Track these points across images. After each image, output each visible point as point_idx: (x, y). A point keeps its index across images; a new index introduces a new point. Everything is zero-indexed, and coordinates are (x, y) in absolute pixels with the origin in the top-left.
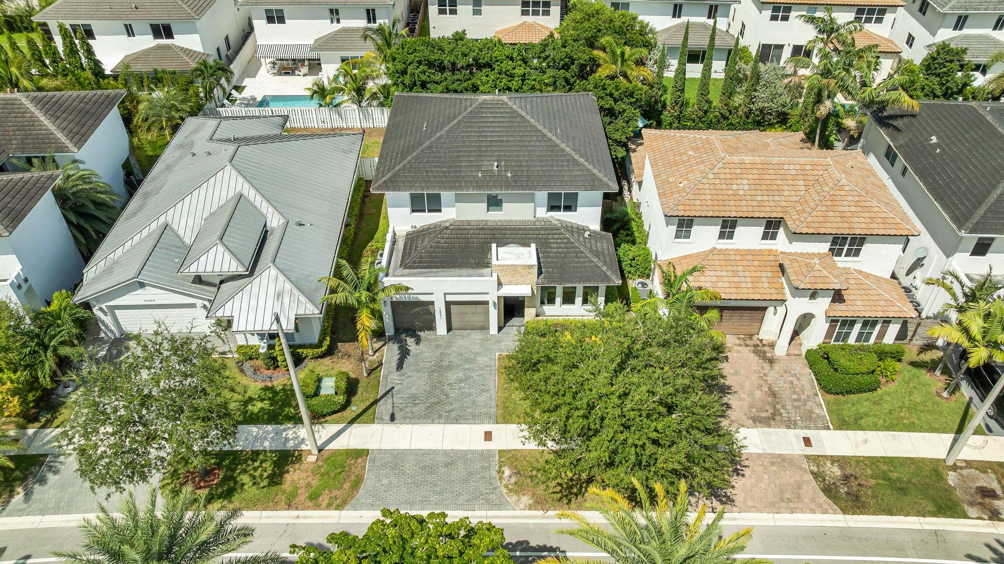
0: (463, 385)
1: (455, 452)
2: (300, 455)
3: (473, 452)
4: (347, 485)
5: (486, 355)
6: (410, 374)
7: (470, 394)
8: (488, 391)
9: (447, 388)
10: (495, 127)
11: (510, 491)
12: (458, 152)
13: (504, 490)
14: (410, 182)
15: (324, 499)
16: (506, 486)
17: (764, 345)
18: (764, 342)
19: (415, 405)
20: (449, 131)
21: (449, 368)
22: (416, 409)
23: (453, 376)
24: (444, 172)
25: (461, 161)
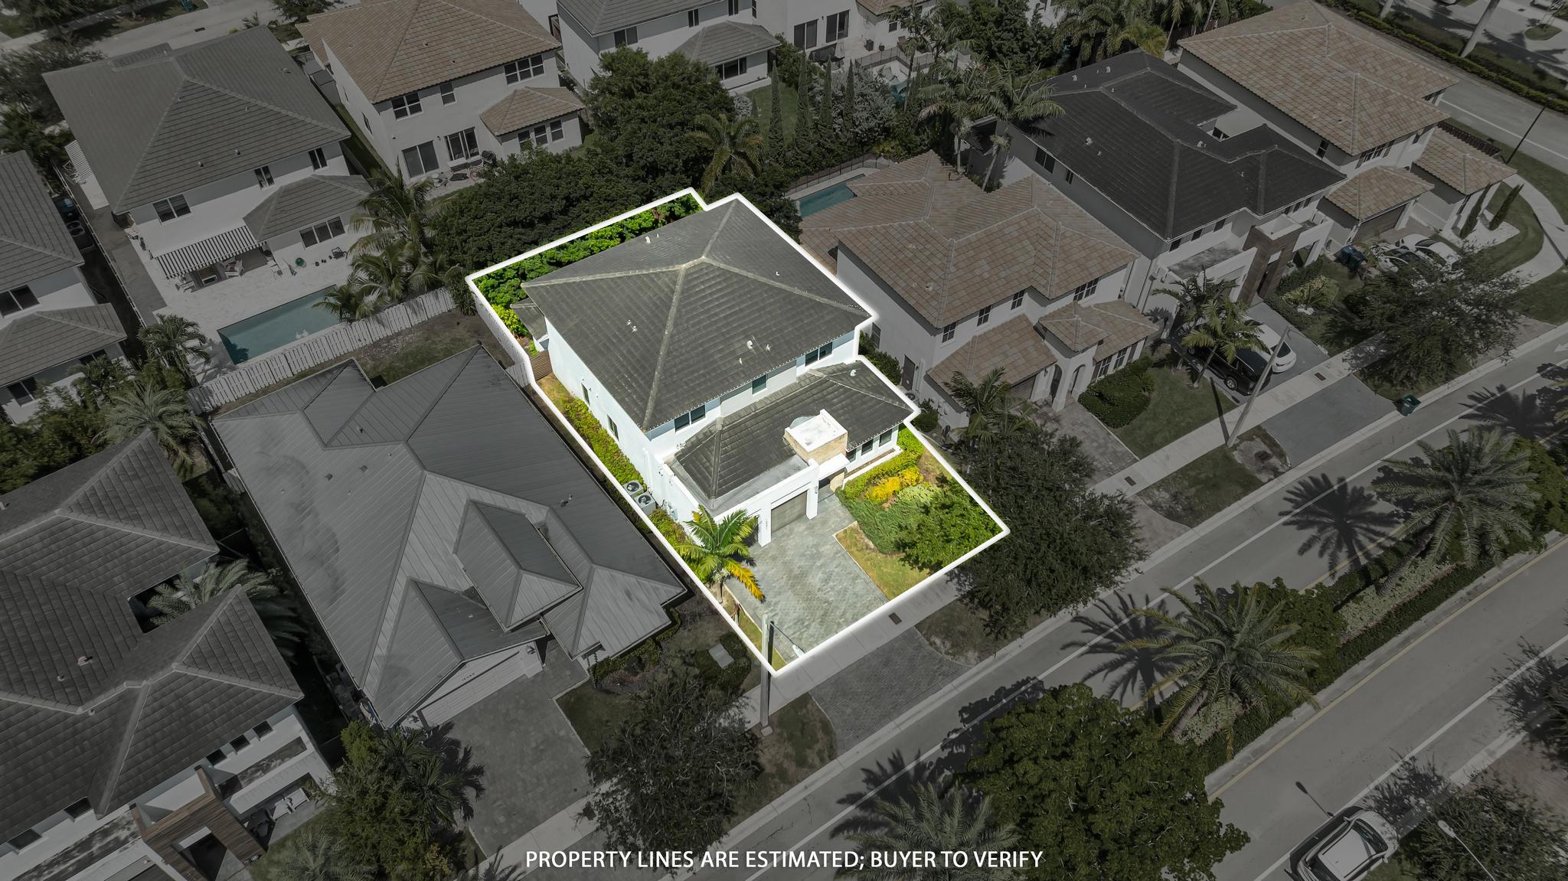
0: (831, 584)
1: (881, 649)
2: (753, 735)
3: (896, 640)
4: (820, 734)
5: (825, 543)
6: (774, 600)
7: (846, 590)
8: (857, 577)
9: (820, 594)
10: (717, 299)
11: (954, 655)
12: (701, 345)
13: (950, 658)
14: (677, 403)
15: (812, 757)
16: (947, 653)
17: (1041, 407)
18: (1040, 404)
19: (808, 627)
20: (675, 325)
21: (804, 574)
22: (812, 630)
23: (815, 580)
24: (704, 375)
25: (712, 356)
